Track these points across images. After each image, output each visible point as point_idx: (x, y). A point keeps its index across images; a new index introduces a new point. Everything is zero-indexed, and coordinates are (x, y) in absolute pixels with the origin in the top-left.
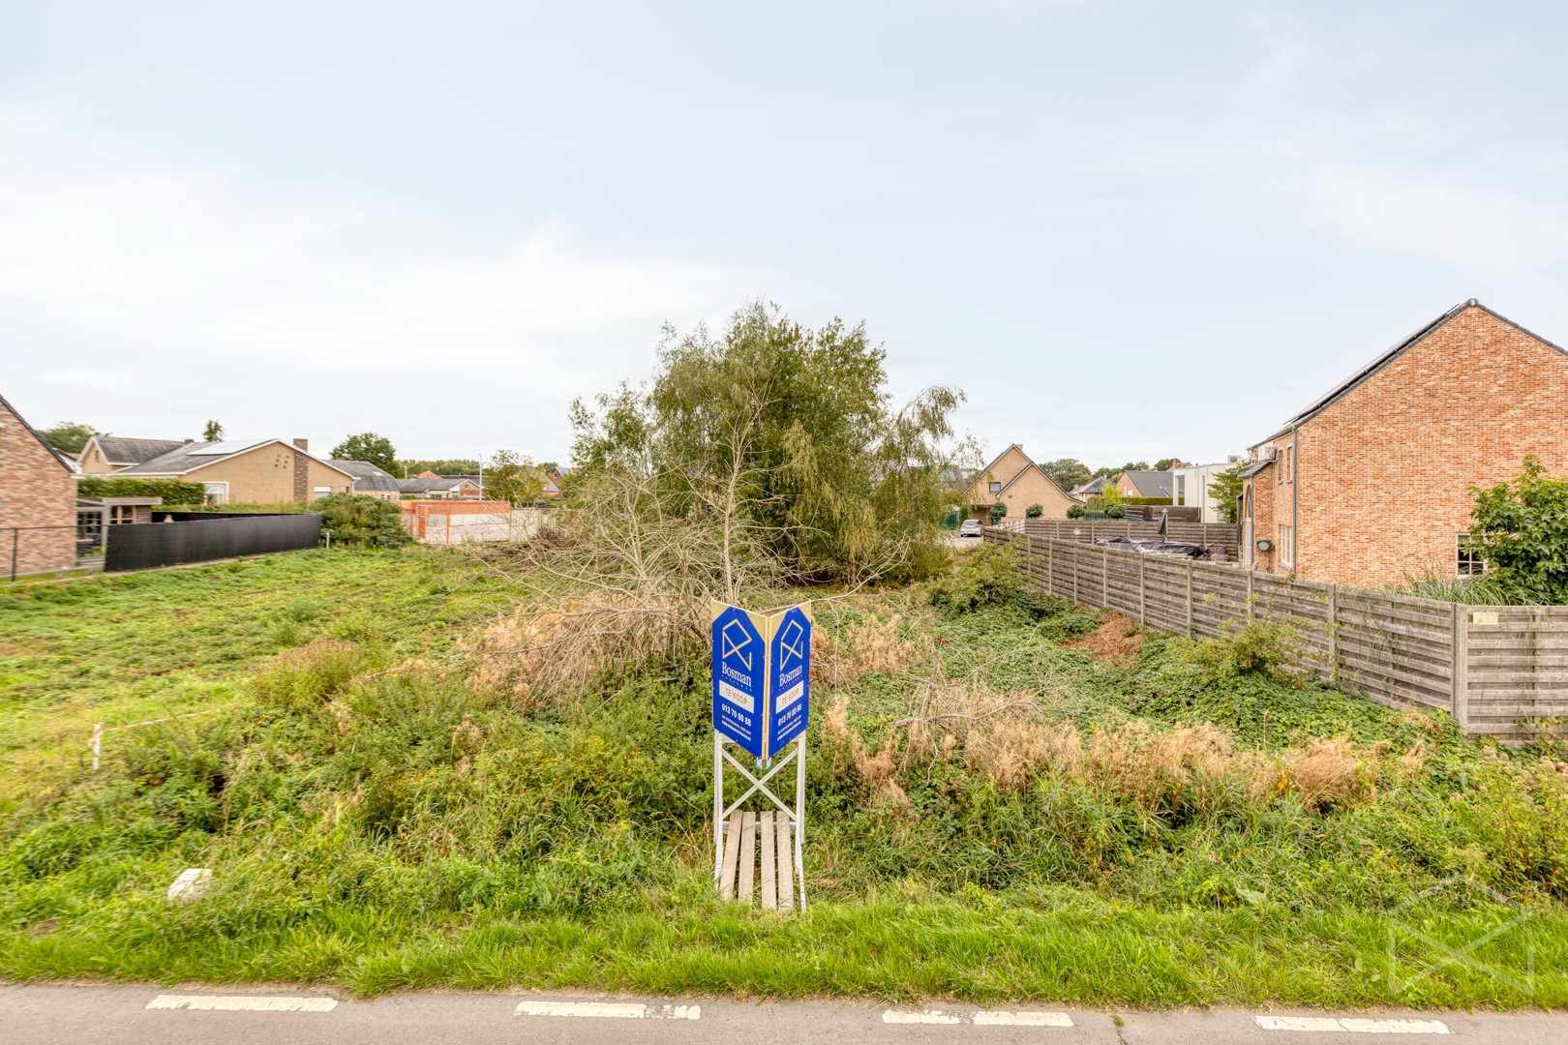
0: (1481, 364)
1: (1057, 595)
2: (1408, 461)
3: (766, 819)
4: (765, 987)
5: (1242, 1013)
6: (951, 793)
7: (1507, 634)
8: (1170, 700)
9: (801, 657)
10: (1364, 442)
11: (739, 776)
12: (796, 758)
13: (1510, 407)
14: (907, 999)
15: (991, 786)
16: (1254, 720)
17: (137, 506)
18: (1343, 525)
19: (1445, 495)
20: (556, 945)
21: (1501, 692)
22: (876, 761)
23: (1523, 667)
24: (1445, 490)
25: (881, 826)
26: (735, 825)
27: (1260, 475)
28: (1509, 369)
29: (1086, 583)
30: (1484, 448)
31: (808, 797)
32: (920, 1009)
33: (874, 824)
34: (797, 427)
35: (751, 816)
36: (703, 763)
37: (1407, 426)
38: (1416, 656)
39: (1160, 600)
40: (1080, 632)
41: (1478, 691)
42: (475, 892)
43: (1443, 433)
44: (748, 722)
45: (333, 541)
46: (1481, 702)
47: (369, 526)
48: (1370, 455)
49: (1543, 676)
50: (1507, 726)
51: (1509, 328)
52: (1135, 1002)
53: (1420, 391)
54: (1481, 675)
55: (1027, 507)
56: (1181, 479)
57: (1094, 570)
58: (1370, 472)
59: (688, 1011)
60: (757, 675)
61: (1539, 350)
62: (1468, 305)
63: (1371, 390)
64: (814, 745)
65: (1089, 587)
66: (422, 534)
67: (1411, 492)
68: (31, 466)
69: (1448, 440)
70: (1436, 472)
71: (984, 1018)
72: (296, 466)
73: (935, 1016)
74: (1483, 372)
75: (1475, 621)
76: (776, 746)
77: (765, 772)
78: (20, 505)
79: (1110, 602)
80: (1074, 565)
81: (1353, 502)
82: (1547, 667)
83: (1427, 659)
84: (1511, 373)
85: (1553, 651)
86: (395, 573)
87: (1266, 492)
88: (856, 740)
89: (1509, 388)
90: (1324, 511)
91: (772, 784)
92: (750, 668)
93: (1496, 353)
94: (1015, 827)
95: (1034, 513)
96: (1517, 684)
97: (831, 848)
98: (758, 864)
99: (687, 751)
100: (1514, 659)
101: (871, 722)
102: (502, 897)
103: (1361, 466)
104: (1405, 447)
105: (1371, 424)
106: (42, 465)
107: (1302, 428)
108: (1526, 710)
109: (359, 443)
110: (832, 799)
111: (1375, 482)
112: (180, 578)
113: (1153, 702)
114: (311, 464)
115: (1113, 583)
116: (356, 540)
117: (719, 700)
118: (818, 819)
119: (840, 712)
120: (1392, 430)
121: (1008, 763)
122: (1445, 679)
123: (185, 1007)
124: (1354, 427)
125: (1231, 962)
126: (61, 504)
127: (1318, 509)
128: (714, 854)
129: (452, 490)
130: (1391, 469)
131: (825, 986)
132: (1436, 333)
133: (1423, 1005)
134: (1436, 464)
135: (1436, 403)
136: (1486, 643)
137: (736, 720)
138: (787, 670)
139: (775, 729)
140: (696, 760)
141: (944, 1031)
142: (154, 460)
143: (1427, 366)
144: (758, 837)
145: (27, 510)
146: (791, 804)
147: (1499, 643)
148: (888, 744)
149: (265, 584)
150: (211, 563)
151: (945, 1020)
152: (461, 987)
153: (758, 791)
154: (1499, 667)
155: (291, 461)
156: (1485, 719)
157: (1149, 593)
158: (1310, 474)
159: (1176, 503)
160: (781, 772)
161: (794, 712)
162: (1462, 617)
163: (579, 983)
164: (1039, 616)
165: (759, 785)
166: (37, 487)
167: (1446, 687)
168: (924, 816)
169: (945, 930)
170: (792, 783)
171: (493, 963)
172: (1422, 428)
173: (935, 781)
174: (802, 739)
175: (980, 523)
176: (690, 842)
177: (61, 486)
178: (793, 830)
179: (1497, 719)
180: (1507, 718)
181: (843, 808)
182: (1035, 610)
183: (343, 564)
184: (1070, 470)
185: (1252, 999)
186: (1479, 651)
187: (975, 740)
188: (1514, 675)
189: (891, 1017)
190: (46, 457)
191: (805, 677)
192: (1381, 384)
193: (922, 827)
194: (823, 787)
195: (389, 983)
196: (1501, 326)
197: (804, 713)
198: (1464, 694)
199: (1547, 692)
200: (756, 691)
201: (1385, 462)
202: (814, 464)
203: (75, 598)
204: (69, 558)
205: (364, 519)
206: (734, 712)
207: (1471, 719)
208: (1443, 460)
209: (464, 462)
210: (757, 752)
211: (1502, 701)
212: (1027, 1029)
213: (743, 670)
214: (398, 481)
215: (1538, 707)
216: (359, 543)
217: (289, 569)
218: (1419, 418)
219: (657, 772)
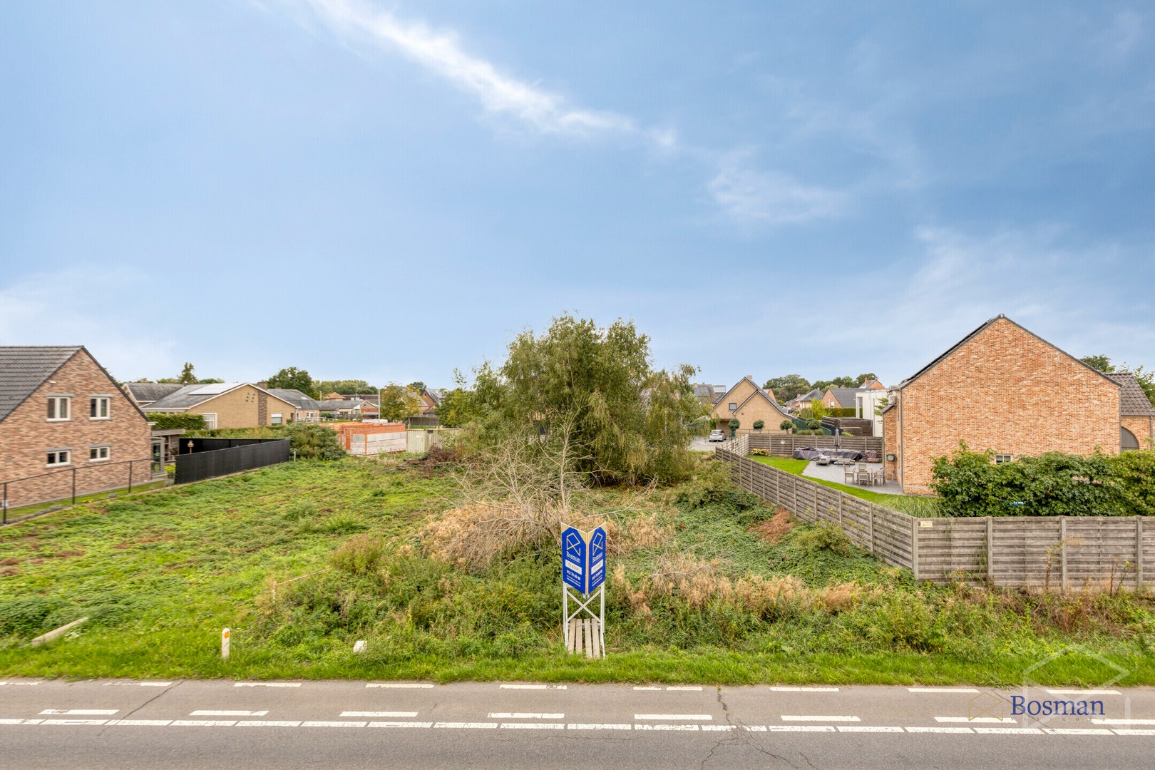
0: (1007, 352)
1: (755, 494)
2: (967, 410)
3: (587, 622)
4: (590, 680)
5: (767, 686)
6: (672, 610)
7: (938, 531)
8: (788, 562)
9: (601, 548)
10: (941, 398)
11: (574, 602)
12: (600, 594)
13: (1024, 379)
14: (643, 683)
15: (688, 605)
16: (822, 573)
17: (171, 436)
18: (930, 449)
19: (988, 431)
20: (509, 667)
21: (934, 559)
22: (637, 595)
23: (945, 547)
24: (988, 428)
25: (639, 624)
26: (573, 625)
27: (888, 413)
28: (1023, 356)
29: (769, 489)
30: (1009, 403)
31: (606, 612)
32: (648, 686)
33: (636, 623)
34: (596, 394)
35: (580, 621)
36: (557, 597)
37: (966, 389)
38: (901, 541)
39: (804, 503)
40: (762, 520)
41: (923, 559)
42: (472, 649)
43: (986, 394)
44: (579, 578)
45: (298, 456)
46: (925, 564)
47: (318, 446)
48: (945, 406)
49: (955, 551)
50: (938, 575)
51: (1022, 331)
52: (727, 683)
53: (972, 368)
54: (925, 551)
55: (754, 422)
56: (861, 399)
57: (773, 481)
58: (945, 417)
59: (563, 687)
60: (583, 558)
61: (1040, 345)
62: (999, 317)
63: (945, 367)
64: (608, 588)
65: (770, 491)
66: (348, 447)
67: (969, 429)
68: (127, 419)
69: (989, 398)
70: (983, 417)
71: (670, 688)
72: (260, 401)
73: (653, 688)
74: (1009, 357)
75: (922, 525)
76: (592, 589)
77: (586, 601)
78: (122, 443)
79: (780, 501)
80: (762, 477)
81: (935, 435)
82: (956, 547)
83: (905, 543)
84: (1024, 359)
85: (960, 539)
86: (344, 480)
87: (892, 423)
88: (628, 585)
89: (1023, 367)
90: (919, 440)
91: (588, 606)
92: (579, 555)
93: (1016, 346)
94: (698, 624)
95: (758, 426)
96: (942, 555)
97: (617, 635)
98: (584, 642)
99: (549, 591)
100: (940, 543)
101: (636, 576)
102: (483, 651)
103: (939, 413)
104: (965, 402)
105: (945, 387)
106: (133, 418)
107: (905, 389)
108: (946, 567)
109: (287, 374)
110: (617, 613)
111: (948, 423)
112: (218, 487)
113: (782, 563)
114: (269, 399)
115: (782, 490)
116: (312, 455)
117: (565, 568)
118: (610, 622)
119: (620, 572)
120: (957, 392)
121: (696, 595)
122: (910, 553)
123: (380, 687)
124: (935, 389)
125: (768, 671)
126: (142, 442)
127: (915, 439)
128: (564, 638)
129: (355, 408)
130: (957, 415)
131: (613, 679)
132: (981, 333)
133: (835, 683)
134: (983, 412)
135: (982, 376)
136: (927, 536)
137: (574, 578)
138: (596, 555)
139: (591, 581)
140: (554, 595)
141: (655, 692)
142: (166, 398)
143: (977, 353)
144: (583, 630)
145: (125, 447)
146: (598, 615)
147: (932, 536)
148: (644, 587)
149: (267, 488)
150: (230, 475)
151: (656, 689)
152: (477, 680)
153: (583, 609)
154: (934, 547)
155: (256, 398)
156: (927, 572)
157: (799, 498)
158: (911, 417)
159: (858, 416)
160: (593, 601)
161: (599, 573)
162: (915, 524)
163: (519, 679)
164: (742, 509)
165: (584, 606)
166: (130, 432)
167: (909, 556)
168: (659, 620)
169: (660, 660)
170: (598, 606)
171: (488, 672)
172: (974, 391)
173: (665, 604)
174: (603, 585)
175: (722, 432)
176: (552, 632)
177: (142, 431)
178: (599, 627)
179: (934, 572)
180: (938, 571)
181: (622, 617)
182: (739, 505)
183: (308, 473)
184: (794, 382)
185: (772, 682)
186: (924, 540)
187: (684, 584)
188: (940, 551)
189: (636, 688)
190: (134, 413)
191: (604, 557)
192: (950, 363)
193: (658, 625)
194: (613, 607)
195: (451, 679)
196: (1018, 329)
197: (604, 574)
198: (917, 560)
199: (957, 558)
200: (582, 565)
201: (953, 411)
202: (608, 413)
203: (165, 502)
204: (147, 475)
205: (316, 441)
206: (573, 574)
207: (921, 572)
208: (987, 410)
209: (355, 382)
210: (583, 591)
211: (935, 563)
212: (685, 691)
213: (577, 556)
214: (317, 402)
215: (952, 566)
216: (314, 458)
217: (278, 478)
218: (973, 385)
219: (537, 600)
